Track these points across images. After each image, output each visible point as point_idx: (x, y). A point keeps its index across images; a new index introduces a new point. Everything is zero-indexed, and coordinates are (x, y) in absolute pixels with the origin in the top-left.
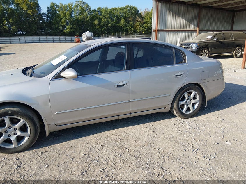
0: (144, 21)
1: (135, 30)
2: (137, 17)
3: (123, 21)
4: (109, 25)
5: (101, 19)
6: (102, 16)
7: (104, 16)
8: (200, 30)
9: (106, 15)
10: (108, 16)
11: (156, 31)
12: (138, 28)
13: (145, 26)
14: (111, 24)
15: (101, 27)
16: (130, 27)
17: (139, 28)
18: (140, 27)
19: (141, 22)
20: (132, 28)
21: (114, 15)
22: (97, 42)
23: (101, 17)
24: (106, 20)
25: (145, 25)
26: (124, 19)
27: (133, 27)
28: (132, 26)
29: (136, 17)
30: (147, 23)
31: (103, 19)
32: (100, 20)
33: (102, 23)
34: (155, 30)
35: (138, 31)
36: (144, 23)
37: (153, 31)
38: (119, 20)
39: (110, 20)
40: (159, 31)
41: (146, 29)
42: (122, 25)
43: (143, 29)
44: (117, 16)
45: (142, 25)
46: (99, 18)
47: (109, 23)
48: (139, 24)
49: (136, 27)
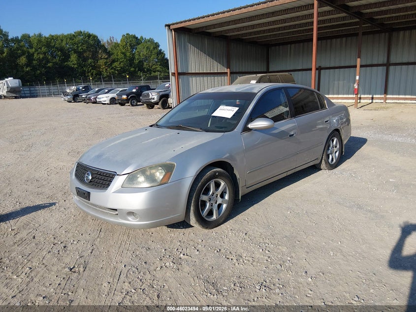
0: (112, 57)
1: (99, 73)
2: (100, 52)
3: (74, 57)
4: (50, 65)
5: (33, 55)
6: (34, 50)
7: (36, 50)
8: (231, 73)
9: (40, 48)
10: (44, 49)
11: (176, 75)
12: (104, 69)
13: (115, 66)
14: (53, 63)
15: (34, 69)
16: (89, 68)
17: (106, 70)
18: (106, 68)
19: (107, 59)
20: (92, 69)
21: (57, 48)
22: (246, 87)
23: (32, 51)
24: (41, 56)
25: (116, 64)
26: (75, 55)
27: (94, 67)
28: (92, 66)
29: (97, 52)
30: (117, 61)
31: (35, 55)
32: (30, 57)
33: (35, 62)
34: (174, 73)
35: (105, 74)
36: (114, 61)
37: (172, 75)
38: (66, 56)
39: (50, 57)
40: (180, 74)
41: (118, 70)
42: (73, 64)
43: (113, 70)
44: (61, 50)
45: (111, 64)
46: (28, 52)
47: (48, 62)
48: (106, 63)
49: (100, 68)
